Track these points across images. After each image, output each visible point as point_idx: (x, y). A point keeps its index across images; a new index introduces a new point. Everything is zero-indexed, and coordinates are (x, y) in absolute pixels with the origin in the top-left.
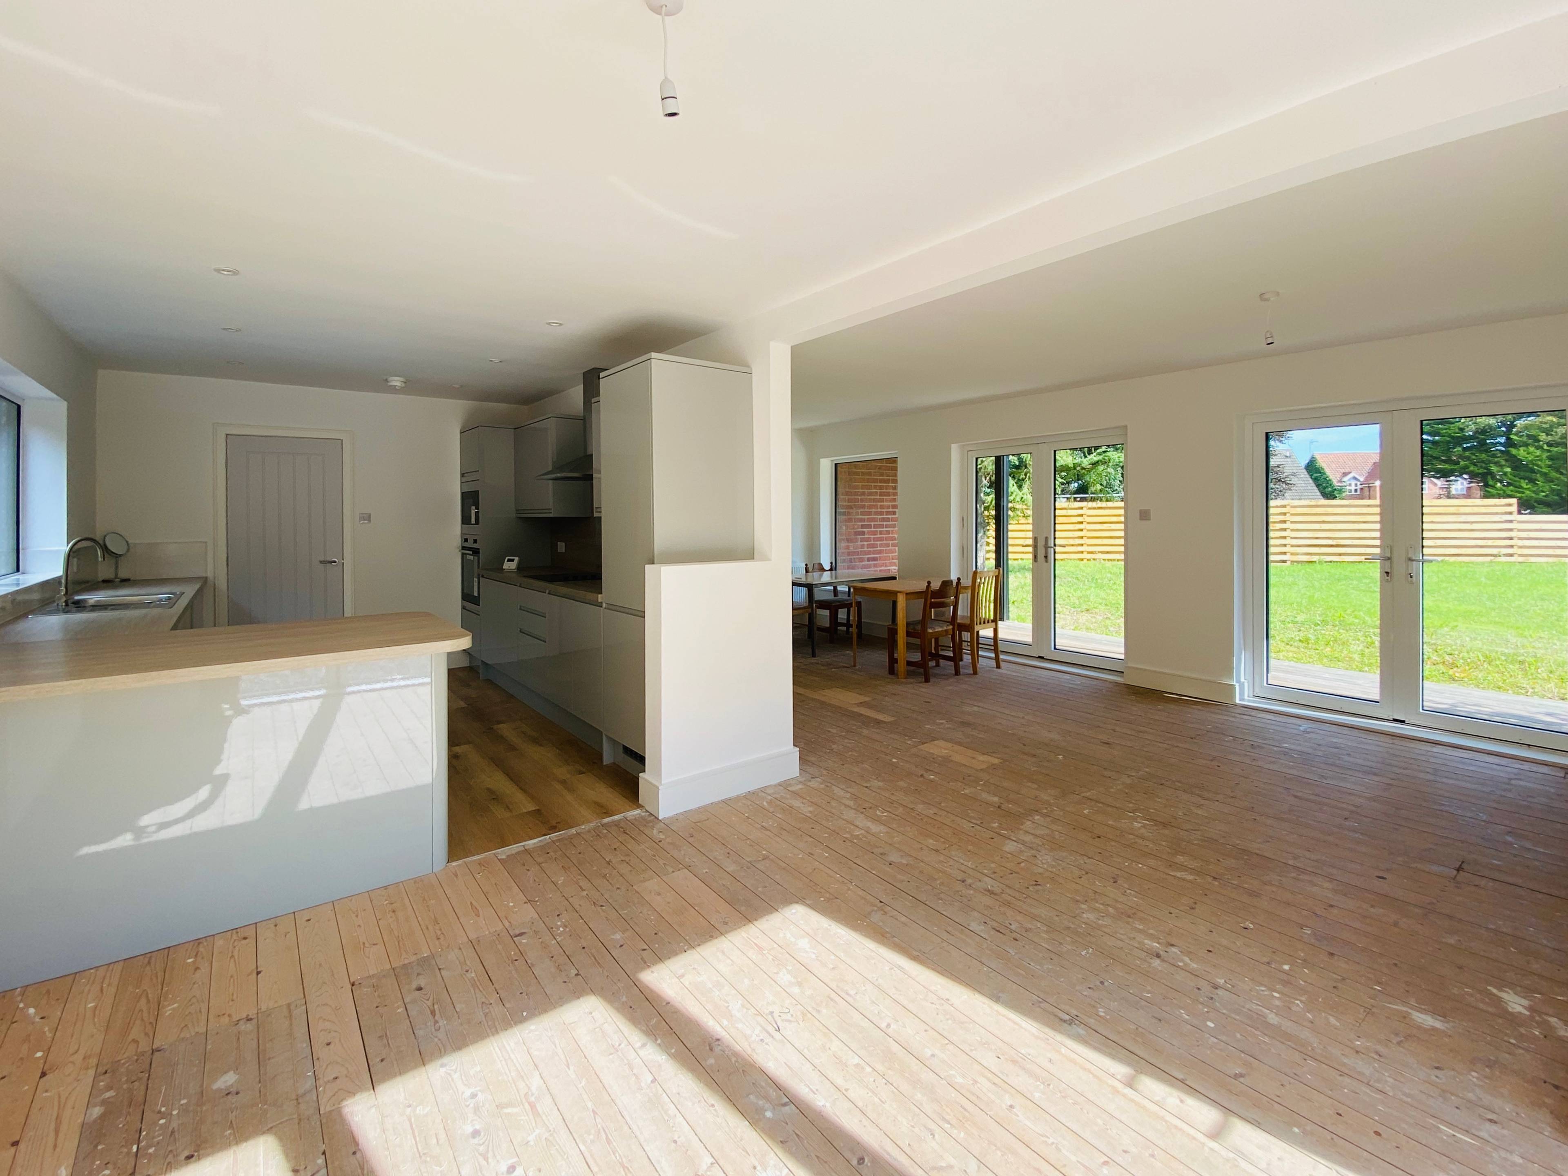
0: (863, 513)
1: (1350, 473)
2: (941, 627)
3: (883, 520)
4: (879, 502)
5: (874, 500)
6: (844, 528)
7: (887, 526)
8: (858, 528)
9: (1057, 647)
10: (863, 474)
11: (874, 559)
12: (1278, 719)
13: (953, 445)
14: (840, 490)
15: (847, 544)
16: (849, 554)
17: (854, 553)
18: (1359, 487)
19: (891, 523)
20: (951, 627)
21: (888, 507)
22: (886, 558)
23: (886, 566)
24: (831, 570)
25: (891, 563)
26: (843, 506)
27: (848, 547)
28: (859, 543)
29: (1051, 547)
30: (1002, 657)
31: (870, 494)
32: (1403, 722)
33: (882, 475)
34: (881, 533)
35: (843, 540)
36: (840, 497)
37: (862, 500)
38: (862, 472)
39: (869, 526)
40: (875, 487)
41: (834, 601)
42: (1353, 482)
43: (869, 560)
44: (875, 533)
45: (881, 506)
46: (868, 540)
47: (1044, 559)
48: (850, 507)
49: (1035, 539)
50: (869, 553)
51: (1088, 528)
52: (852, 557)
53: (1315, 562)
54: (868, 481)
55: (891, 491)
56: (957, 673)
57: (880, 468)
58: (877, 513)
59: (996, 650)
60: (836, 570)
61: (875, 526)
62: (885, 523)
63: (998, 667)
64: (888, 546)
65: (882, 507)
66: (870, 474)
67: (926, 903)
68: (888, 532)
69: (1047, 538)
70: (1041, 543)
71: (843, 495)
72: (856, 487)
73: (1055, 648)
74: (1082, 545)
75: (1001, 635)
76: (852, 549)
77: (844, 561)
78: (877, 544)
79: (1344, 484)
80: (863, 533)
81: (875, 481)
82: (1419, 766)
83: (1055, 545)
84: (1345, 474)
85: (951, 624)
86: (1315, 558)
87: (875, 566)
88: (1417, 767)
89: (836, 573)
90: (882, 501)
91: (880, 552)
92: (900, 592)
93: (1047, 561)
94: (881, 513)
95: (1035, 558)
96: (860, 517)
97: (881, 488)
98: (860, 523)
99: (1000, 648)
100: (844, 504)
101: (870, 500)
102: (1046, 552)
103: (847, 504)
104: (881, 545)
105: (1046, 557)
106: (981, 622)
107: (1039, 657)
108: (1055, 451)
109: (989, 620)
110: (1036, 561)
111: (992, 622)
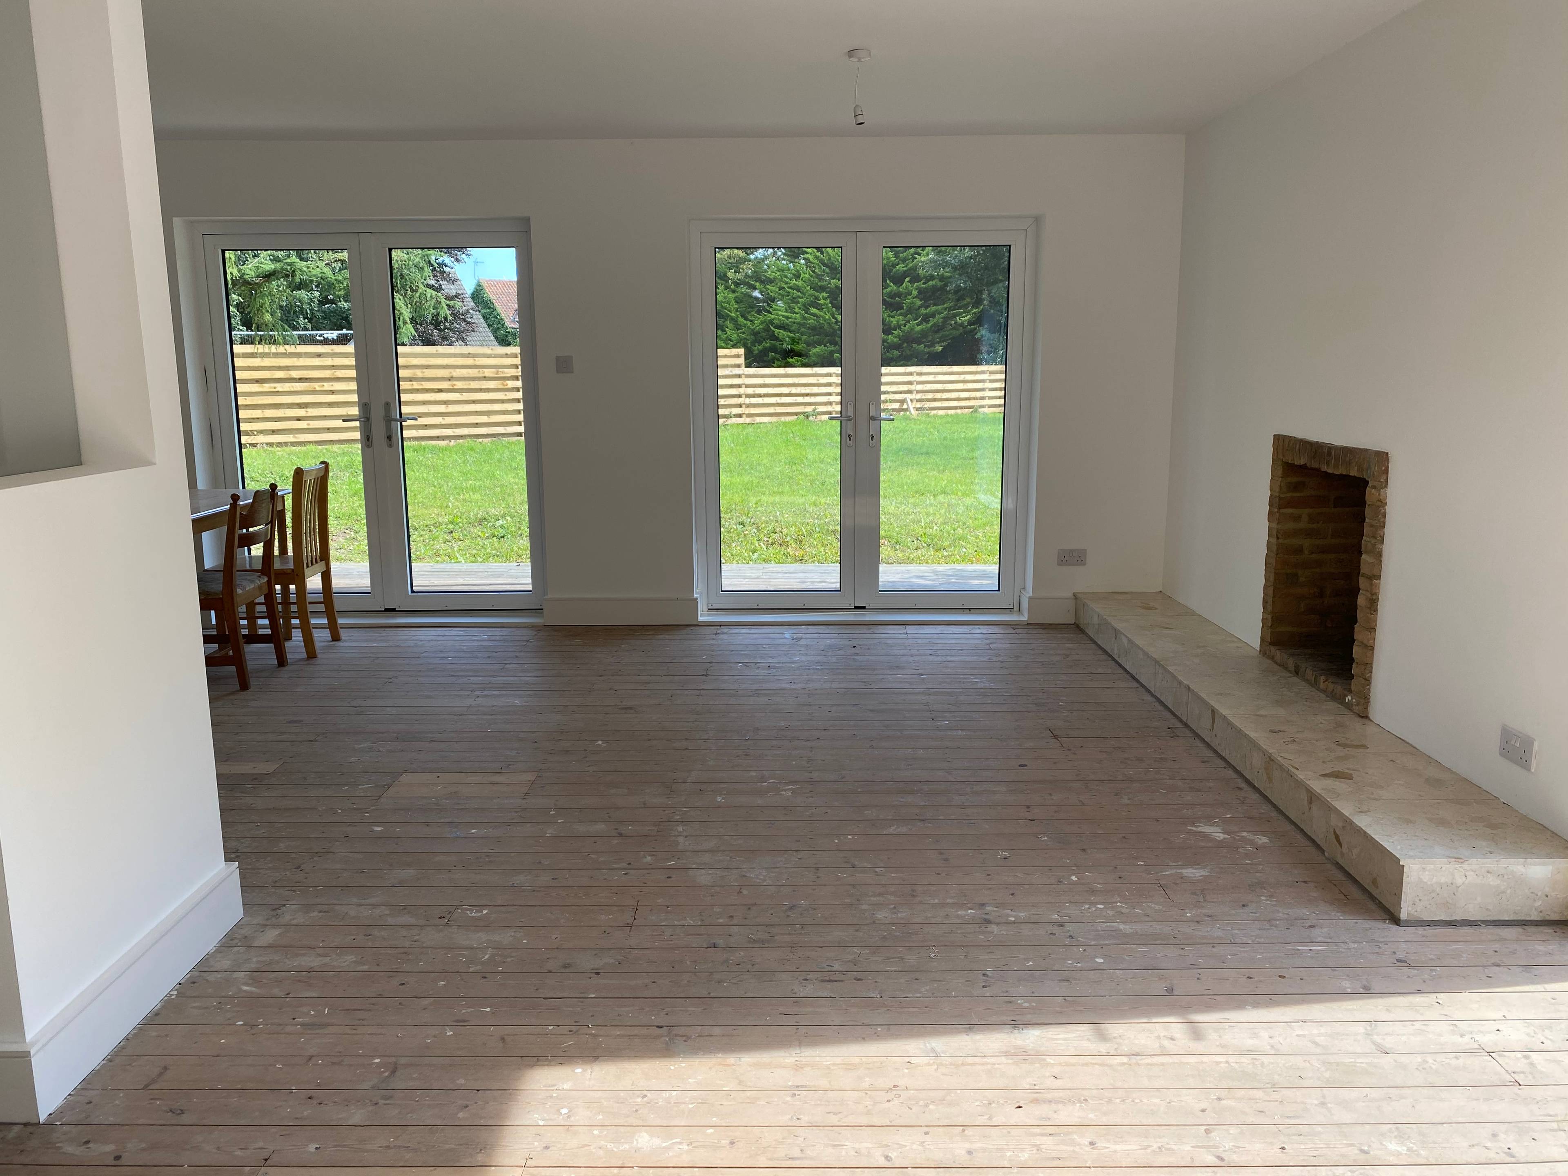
2: (251, 580)
9: (415, 589)
12: (753, 631)
13: (174, 219)
20: (266, 579)
29: (397, 420)
30: (341, 621)
32: (863, 608)
47: (384, 441)
49: (365, 407)
56: (282, 661)
59: (330, 613)
63: (336, 637)
67: (712, 995)
69: (387, 404)
70: (377, 414)
73: (413, 592)
75: (337, 583)
82: (918, 650)
83: (401, 416)
85: (266, 574)
88: (917, 652)
93: (390, 446)
95: (368, 439)
99: (337, 607)
102: (389, 428)
105: (389, 438)
106: (307, 564)
107: (387, 610)
108: (390, 250)
109: (316, 559)
110: (368, 446)
111: (321, 561)
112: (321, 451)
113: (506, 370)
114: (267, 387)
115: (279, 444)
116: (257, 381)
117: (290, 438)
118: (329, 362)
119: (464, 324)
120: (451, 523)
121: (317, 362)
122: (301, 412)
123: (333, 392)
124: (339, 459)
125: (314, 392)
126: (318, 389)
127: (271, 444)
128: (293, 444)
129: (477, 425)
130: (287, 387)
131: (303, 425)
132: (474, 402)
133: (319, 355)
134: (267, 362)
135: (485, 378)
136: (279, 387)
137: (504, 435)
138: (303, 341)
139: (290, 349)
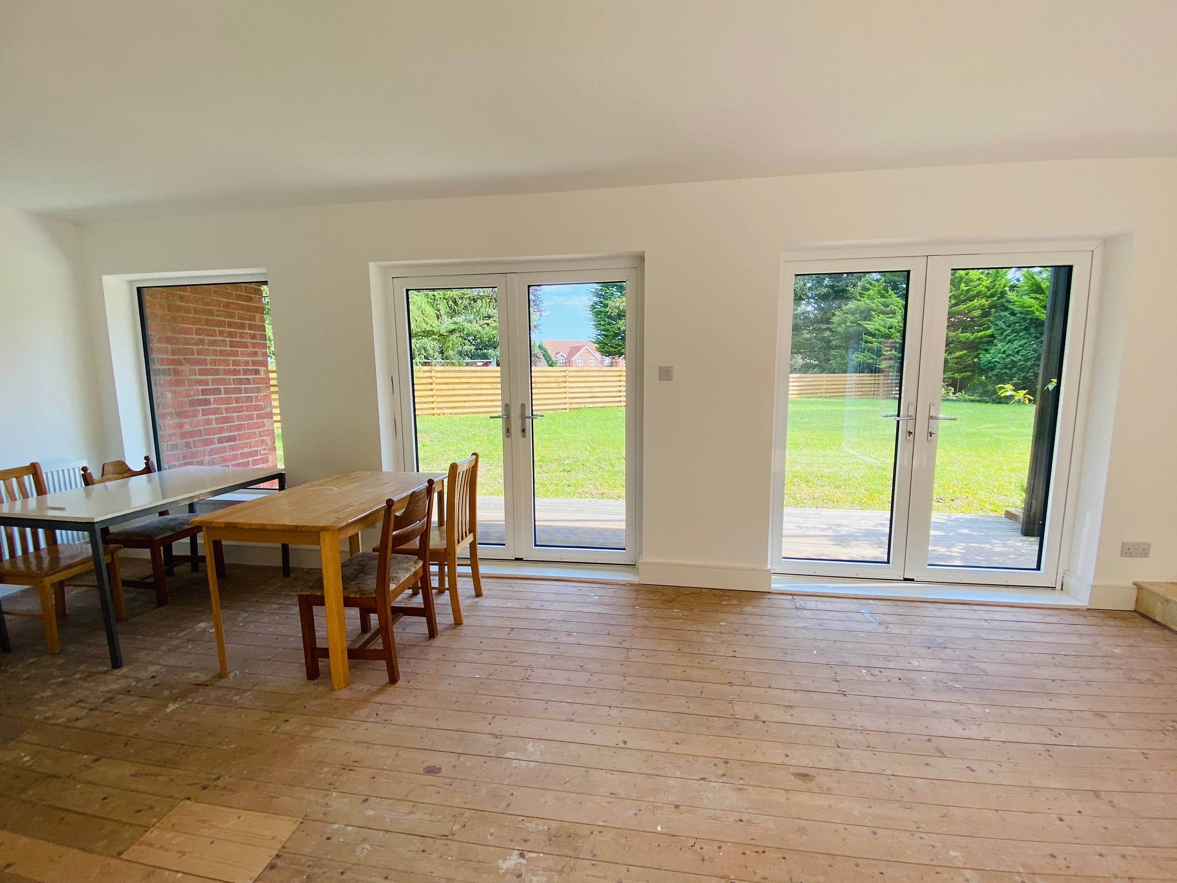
0: (202, 372)
1: (560, 352)
2: (407, 570)
3: (240, 381)
4: (230, 355)
5: (222, 353)
6: (169, 395)
7: (246, 391)
8: (198, 395)
9: (537, 543)
10: (196, 311)
11: (230, 439)
12: (828, 606)
13: (370, 264)
14: (152, 333)
15: (177, 421)
16: (183, 435)
17: (192, 434)
18: (564, 361)
19: (252, 386)
20: (421, 563)
21: (247, 363)
22: (250, 436)
23: (251, 447)
24: (148, 470)
25: (257, 442)
26: (162, 360)
27: (181, 426)
28: (201, 417)
29: (529, 418)
31: (213, 343)
32: (912, 580)
33: (232, 316)
34: (237, 400)
35: (170, 414)
36: (154, 345)
37: (199, 352)
38: (195, 309)
39: (218, 391)
40: (221, 333)
41: (159, 529)
42: (562, 358)
43: (221, 441)
44: (228, 401)
45: (234, 361)
46: (216, 411)
47: (520, 433)
48: (180, 363)
49: (507, 408)
50: (221, 430)
51: (436, 388)
52: (191, 440)
53: (582, 408)
54: (208, 322)
55: (249, 340)
56: (432, 633)
57: (227, 305)
58: (227, 372)
60: (160, 469)
61: (227, 391)
62: (243, 386)
63: (477, 592)
64: (251, 417)
65: (235, 363)
66: (210, 313)
68: (249, 399)
69: (523, 405)
70: (515, 413)
71: (160, 341)
72: (188, 331)
73: (536, 546)
74: (433, 402)
76: (187, 428)
77: (175, 447)
78: (233, 417)
79: (557, 359)
80: (207, 402)
81: (221, 324)
83: (532, 415)
84: (558, 353)
85: (420, 558)
86: (582, 406)
87: (233, 448)
89: (161, 478)
90: (236, 354)
91: (239, 428)
92: (325, 529)
93: (524, 436)
94: (236, 372)
95: (508, 431)
96: (198, 377)
97: (230, 334)
98: (200, 388)
100: (164, 356)
101: (214, 352)
102: (523, 423)
103: (170, 357)
104: (239, 418)
105: (524, 431)
106: (458, 540)
107: (517, 559)
108: (529, 286)
109: (466, 532)
110: (508, 437)
111: (470, 532)
112: (475, 417)
113: (561, 378)
114: (450, 386)
115: (455, 414)
116: (446, 384)
117: (461, 411)
118: (479, 374)
119: (536, 358)
120: (540, 461)
121: (474, 374)
122: (466, 399)
123: (481, 389)
124: (483, 421)
125: (472, 389)
126: (474, 387)
127: (451, 414)
128: (462, 413)
129: (546, 404)
130: (460, 386)
131: (467, 404)
132: (545, 393)
133: (475, 371)
134: (451, 375)
135: (551, 382)
136: (456, 386)
137: (558, 409)
138: (467, 364)
139: (462, 368)
